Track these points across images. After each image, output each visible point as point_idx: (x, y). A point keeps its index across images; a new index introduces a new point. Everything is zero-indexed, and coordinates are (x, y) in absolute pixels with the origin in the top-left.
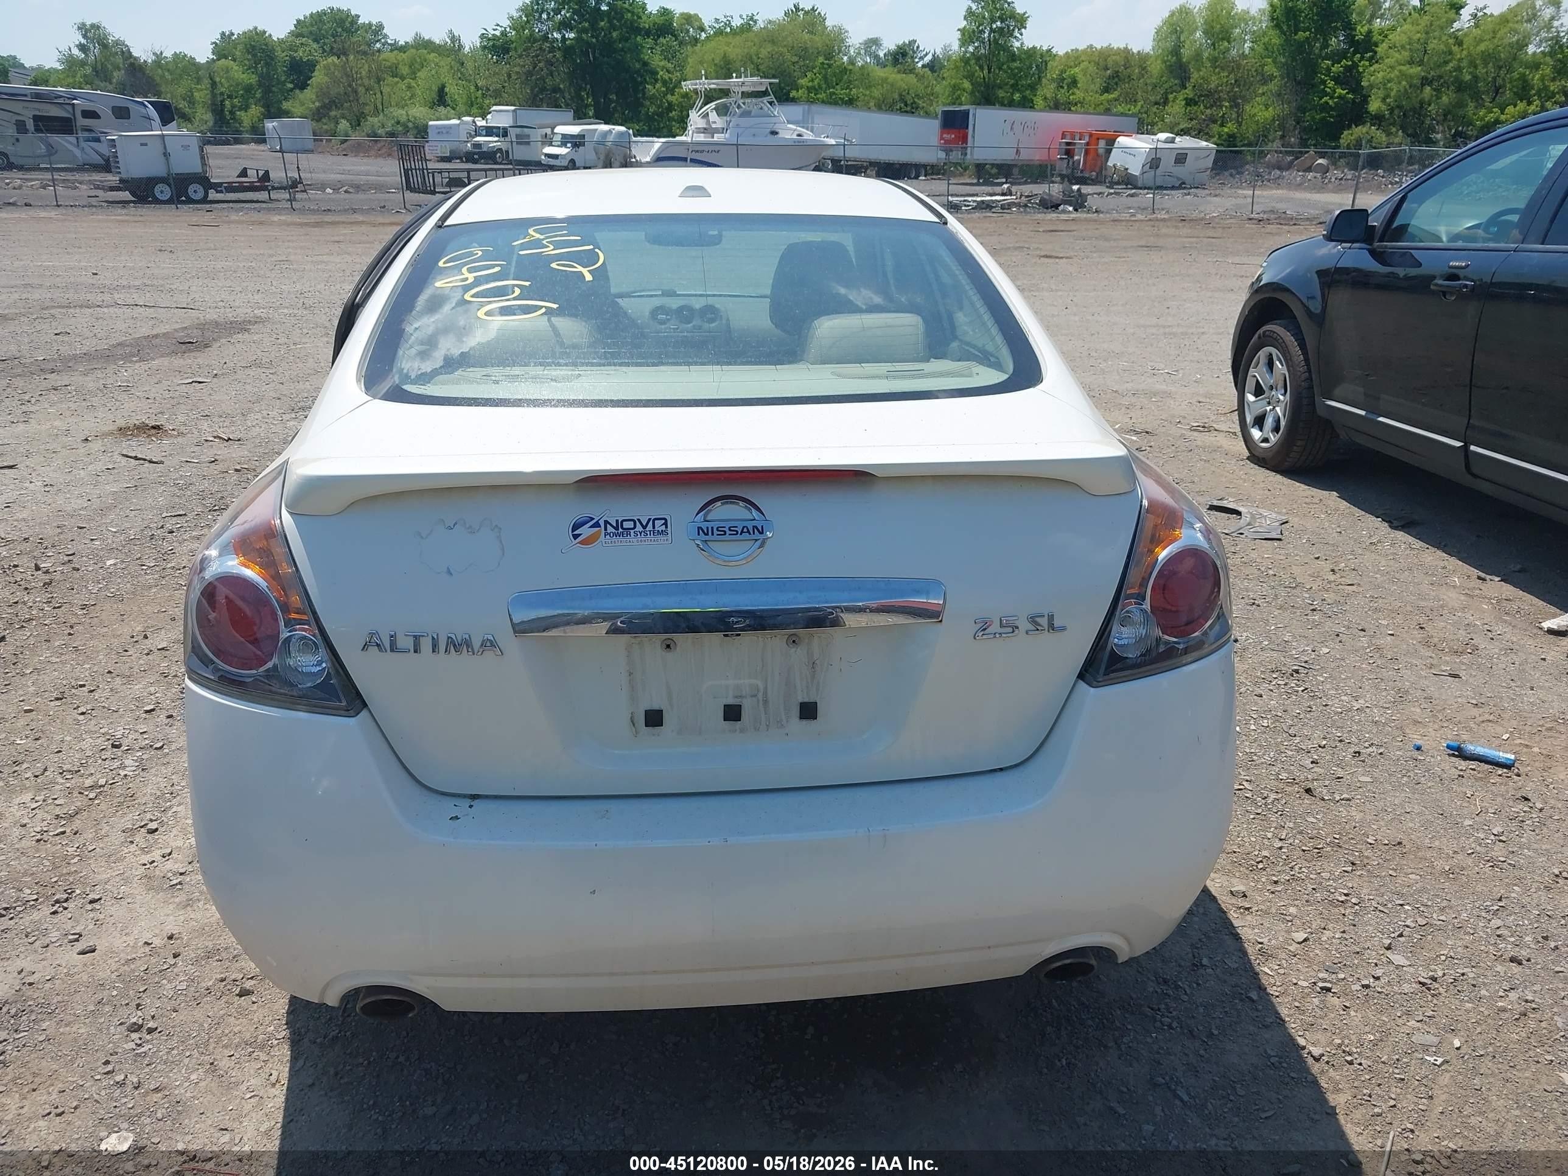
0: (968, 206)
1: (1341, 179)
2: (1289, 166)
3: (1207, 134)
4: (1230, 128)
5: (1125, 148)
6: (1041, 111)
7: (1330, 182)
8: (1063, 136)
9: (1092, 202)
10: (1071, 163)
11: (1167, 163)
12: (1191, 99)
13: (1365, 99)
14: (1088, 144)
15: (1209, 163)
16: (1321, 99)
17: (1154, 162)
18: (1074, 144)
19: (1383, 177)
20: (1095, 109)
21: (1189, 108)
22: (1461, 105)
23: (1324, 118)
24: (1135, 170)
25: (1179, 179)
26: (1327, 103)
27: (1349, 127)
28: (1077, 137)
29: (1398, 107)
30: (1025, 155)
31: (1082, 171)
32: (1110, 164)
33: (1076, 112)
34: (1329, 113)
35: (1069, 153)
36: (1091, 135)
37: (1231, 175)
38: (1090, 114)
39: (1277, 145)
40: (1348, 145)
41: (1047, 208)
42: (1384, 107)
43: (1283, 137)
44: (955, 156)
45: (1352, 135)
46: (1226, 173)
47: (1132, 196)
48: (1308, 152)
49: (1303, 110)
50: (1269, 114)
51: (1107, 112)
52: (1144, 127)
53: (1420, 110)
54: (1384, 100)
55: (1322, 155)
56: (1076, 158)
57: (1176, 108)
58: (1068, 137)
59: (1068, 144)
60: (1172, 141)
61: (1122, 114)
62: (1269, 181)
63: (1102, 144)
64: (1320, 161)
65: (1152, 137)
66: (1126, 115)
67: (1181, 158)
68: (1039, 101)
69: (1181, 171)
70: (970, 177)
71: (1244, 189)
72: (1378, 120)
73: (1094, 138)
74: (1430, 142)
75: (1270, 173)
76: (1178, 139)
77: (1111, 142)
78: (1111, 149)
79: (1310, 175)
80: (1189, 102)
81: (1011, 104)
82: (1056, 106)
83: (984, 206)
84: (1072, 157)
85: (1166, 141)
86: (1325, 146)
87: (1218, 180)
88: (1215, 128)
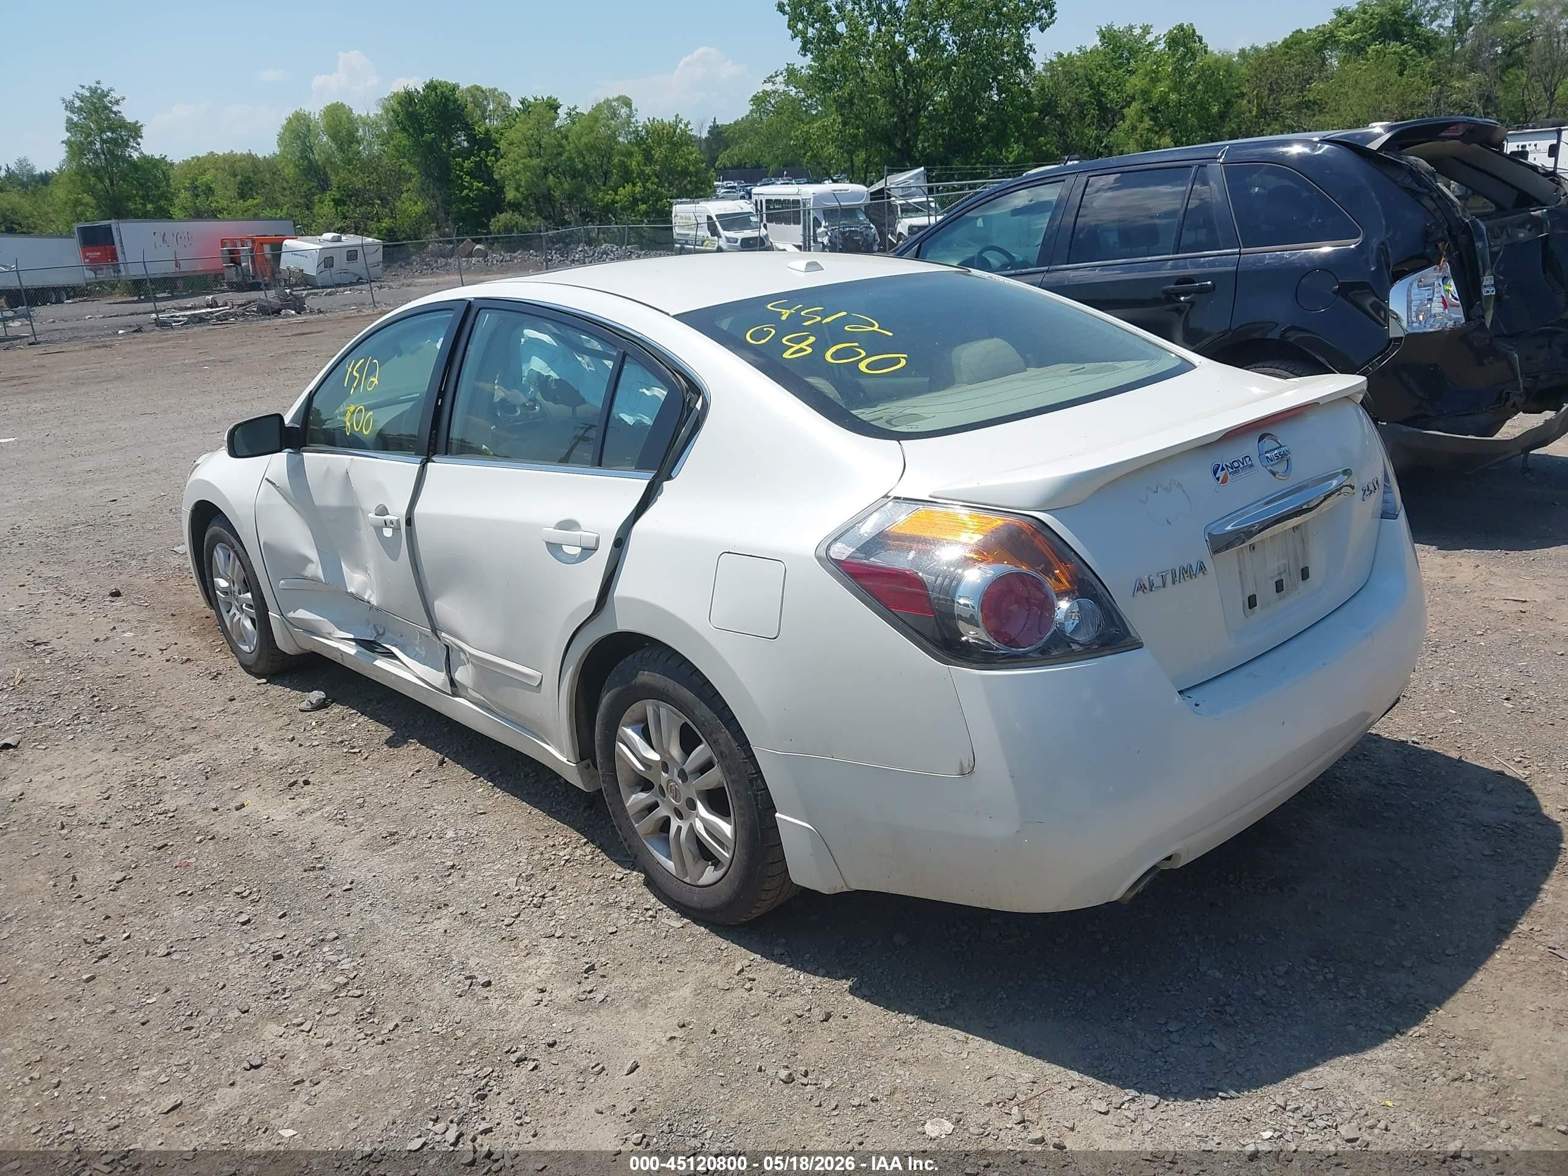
0: (179, 321)
1: (502, 261)
2: (451, 254)
3: (366, 230)
4: (386, 223)
5: (294, 252)
6: (180, 220)
7: (492, 264)
8: (223, 244)
9: (309, 303)
10: (240, 272)
11: (341, 261)
12: (339, 200)
13: (501, 190)
14: (252, 251)
15: (379, 256)
16: (461, 192)
17: (328, 262)
18: (238, 251)
19: (536, 256)
20: (243, 215)
21: (339, 208)
22: (581, 189)
23: (468, 210)
24: (311, 270)
25: (355, 275)
26: (468, 195)
27: (494, 215)
28: (239, 243)
29: (530, 195)
30: (185, 267)
31: (253, 277)
32: (283, 266)
33: (224, 219)
34: (471, 204)
35: (235, 262)
36: (253, 241)
37: (401, 266)
38: (239, 220)
39: (434, 235)
40: (498, 230)
41: (269, 315)
42: (519, 195)
43: (438, 228)
44: (106, 274)
45: (498, 221)
46: (396, 265)
47: (330, 294)
48: (464, 240)
49: (447, 203)
50: (419, 208)
51: (256, 217)
52: (304, 230)
53: (548, 198)
54: (517, 189)
55: (478, 241)
56: (243, 264)
57: (325, 208)
58: (229, 244)
59: (231, 252)
60: (339, 240)
61: (270, 219)
62: (438, 268)
63: (267, 249)
64: (478, 246)
65: (319, 237)
66: (275, 219)
67: (352, 255)
68: (175, 211)
69: (357, 267)
70: (122, 295)
71: (418, 278)
72: (515, 206)
73: (258, 243)
74: (565, 223)
75: (436, 261)
76: (343, 238)
77: (277, 247)
78: (280, 254)
79: (474, 260)
80: (337, 202)
81: (146, 216)
82: (198, 215)
83: (197, 319)
84: (240, 264)
85: (333, 240)
86: (477, 233)
87: (391, 272)
88: (372, 225)
